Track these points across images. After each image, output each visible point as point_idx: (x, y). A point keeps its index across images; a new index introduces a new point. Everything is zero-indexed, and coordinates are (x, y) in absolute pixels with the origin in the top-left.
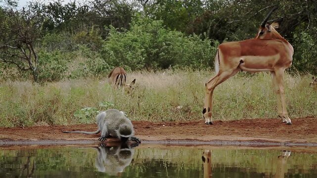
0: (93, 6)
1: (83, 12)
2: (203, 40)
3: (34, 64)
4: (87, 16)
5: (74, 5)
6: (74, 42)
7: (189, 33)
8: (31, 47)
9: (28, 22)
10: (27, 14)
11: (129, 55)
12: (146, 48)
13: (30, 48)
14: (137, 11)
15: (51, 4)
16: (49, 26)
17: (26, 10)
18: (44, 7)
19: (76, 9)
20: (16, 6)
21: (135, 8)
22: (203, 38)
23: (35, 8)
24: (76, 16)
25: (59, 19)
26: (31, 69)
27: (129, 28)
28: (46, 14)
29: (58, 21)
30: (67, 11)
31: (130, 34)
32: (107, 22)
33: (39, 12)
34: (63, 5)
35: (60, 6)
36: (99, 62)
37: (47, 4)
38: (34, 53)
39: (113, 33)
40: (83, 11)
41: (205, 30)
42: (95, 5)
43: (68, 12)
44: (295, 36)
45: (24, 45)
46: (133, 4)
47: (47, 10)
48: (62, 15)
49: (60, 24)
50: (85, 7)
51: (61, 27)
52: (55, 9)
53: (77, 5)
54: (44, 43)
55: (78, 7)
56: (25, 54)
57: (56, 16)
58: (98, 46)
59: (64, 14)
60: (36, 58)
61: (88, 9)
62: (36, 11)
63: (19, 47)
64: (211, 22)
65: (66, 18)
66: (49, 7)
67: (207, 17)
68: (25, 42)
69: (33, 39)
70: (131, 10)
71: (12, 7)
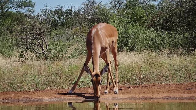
3: (45, 50)
4: (80, 17)
5: (71, 10)
6: (72, 34)
8: (43, 38)
9: (41, 22)
10: (41, 17)
13: (43, 40)
14: (112, 13)
15: (56, 10)
17: (40, 14)
18: (52, 12)
19: (72, 13)
20: (33, 12)
23: (45, 13)
25: (61, 20)
26: (43, 53)
28: (53, 17)
32: (93, 21)
33: (48, 15)
34: (64, 10)
35: (62, 11)
37: (54, 10)
38: (45, 42)
40: (77, 13)
42: (85, 10)
43: (67, 15)
45: (38, 37)
46: (110, 9)
47: (53, 14)
48: (63, 17)
49: (62, 23)
50: (78, 11)
51: (63, 25)
52: (59, 13)
53: (73, 10)
54: (52, 36)
55: (74, 12)
56: (39, 43)
57: (60, 18)
59: (65, 16)
60: (46, 45)
61: (80, 13)
62: (46, 15)
63: (36, 38)
65: (66, 19)
66: (54, 12)
68: (39, 35)
69: (45, 33)
70: (109, 12)
71: (31, 13)
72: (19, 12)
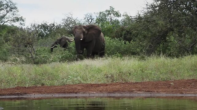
0: (64, 25)
2: (120, 41)
4: (60, 30)
5: (54, 25)
7: (113, 38)
8: (32, 46)
9: (30, 34)
13: (32, 47)
15: (42, 24)
16: (41, 35)
18: (39, 26)
20: (24, 25)
22: (120, 40)
23: (34, 26)
24: (55, 30)
25: (47, 32)
26: (32, 57)
29: (46, 33)
33: (36, 28)
34: (48, 24)
35: (46, 25)
37: (40, 24)
38: (33, 49)
40: (58, 28)
41: (121, 36)
43: (51, 28)
44: (167, 38)
45: (28, 45)
46: (84, 23)
50: (60, 25)
51: (47, 35)
52: (44, 27)
53: (56, 25)
56: (29, 50)
57: (45, 30)
59: (49, 29)
60: (34, 52)
62: (34, 28)
63: (26, 46)
64: (124, 32)
65: (50, 31)
66: (41, 26)
67: (123, 29)
68: (29, 44)
71: (22, 26)
72: (13, 25)
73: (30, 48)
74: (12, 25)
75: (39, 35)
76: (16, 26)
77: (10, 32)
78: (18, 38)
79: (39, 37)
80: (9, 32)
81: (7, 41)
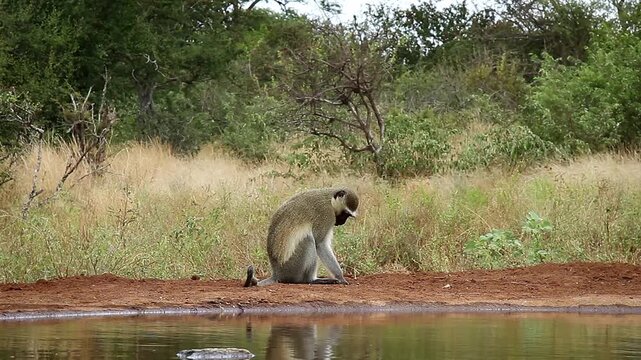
0: (505, 9)
1: (485, 22)
3: (376, 140)
4: (491, 32)
5: (463, 10)
6: (465, 89)
8: (371, 101)
9: (365, 47)
10: (362, 30)
11: (585, 118)
12: (623, 102)
13: (369, 105)
14: (601, 19)
15: (414, 8)
16: (408, 55)
17: (358, 21)
18: (398, 15)
19: (468, 17)
20: (339, 12)
21: (598, 13)
23: (378, 17)
24: (468, 33)
25: (431, 39)
26: (369, 148)
27: (584, 56)
28: (402, 29)
29: (429, 44)
30: (447, 23)
31: (586, 71)
32: (534, 44)
33: (387, 25)
34: (440, 8)
35: (433, 10)
36: (521, 133)
37: (405, 7)
38: (377, 115)
39: (548, 68)
40: (483, 22)
42: (509, 8)
43: (451, 23)
45: (356, 98)
46: (593, 4)
47: (404, 20)
48: (438, 30)
49: (434, 51)
50: (487, 11)
51: (434, 55)
52: (421, 18)
53: (471, 10)
54: (399, 93)
55: (471, 14)
56: (358, 118)
57: (425, 33)
58: (517, 98)
59: (442, 28)
60: (380, 124)
61: (493, 18)
62: (381, 24)
63: (345, 101)
65: (447, 36)
66: (409, 15)
68: (357, 91)
69: (376, 83)
70: (590, 17)
71: (329, 14)
72: (292, 12)
73: (363, 111)
74: (288, 11)
75: (402, 53)
76: (304, 17)
77: (280, 41)
78: (314, 65)
79: (398, 62)
80: (273, 43)
81: (265, 79)
